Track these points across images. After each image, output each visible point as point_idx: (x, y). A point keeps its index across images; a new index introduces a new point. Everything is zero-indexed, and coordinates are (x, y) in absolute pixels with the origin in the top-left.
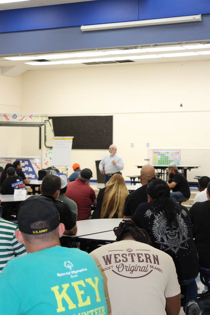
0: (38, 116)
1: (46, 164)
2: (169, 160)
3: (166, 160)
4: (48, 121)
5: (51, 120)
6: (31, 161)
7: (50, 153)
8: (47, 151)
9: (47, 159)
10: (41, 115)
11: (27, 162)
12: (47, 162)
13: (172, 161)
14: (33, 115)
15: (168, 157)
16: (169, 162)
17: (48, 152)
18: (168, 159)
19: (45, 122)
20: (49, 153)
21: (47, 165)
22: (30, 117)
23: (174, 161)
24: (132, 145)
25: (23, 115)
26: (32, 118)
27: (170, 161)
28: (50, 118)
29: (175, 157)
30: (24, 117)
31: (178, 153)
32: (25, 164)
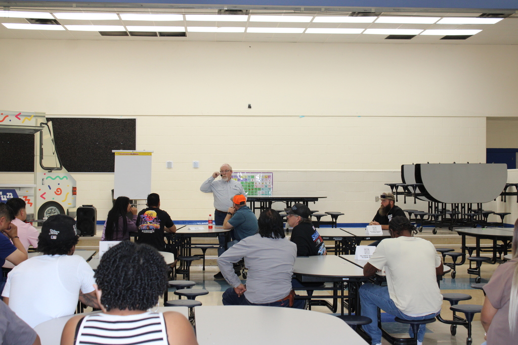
0: (30, 116)
1: (42, 196)
2: (255, 187)
3: (251, 188)
4: (46, 124)
5: (50, 124)
6: (18, 192)
7: (49, 179)
8: (45, 174)
9: (45, 189)
10: (35, 115)
11: (11, 194)
12: (45, 193)
13: (260, 189)
14: (22, 114)
15: (253, 183)
16: (254, 190)
17: (45, 177)
18: (253, 186)
19: (41, 126)
20: (47, 179)
21: (44, 198)
22: (17, 116)
23: (262, 189)
24: (169, 165)
25: (5, 114)
26: (20, 119)
27: (256, 189)
28: (48, 120)
29: (265, 184)
30: (7, 116)
31: (269, 177)
32: (8, 197)
